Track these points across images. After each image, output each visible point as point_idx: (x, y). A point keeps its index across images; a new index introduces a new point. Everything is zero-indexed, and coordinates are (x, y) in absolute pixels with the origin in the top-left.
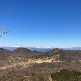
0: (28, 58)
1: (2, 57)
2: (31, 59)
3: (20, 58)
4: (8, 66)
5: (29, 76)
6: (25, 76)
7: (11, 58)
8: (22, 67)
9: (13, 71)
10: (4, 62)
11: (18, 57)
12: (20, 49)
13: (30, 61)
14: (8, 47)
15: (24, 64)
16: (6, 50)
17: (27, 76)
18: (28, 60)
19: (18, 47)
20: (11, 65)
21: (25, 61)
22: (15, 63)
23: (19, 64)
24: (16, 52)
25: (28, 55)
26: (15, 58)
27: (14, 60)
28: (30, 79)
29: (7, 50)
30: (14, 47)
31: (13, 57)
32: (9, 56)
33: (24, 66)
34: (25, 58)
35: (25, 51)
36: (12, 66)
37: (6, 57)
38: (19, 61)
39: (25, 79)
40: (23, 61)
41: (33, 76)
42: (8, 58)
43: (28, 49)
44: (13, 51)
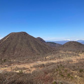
0: (80, 52)
1: (54, 51)
2: (83, 54)
3: (71, 53)
4: (59, 59)
5: (76, 72)
6: (72, 72)
7: (62, 52)
8: (73, 61)
9: (61, 65)
10: (55, 56)
11: (69, 51)
12: (70, 43)
13: (81, 56)
14: (59, 41)
15: (75, 59)
16: (57, 44)
17: (74, 72)
18: (79, 54)
19: (70, 40)
20: (61, 58)
21: (76, 55)
22: (65, 57)
23: (69, 58)
24: (67, 46)
25: (79, 49)
26: (65, 52)
27: (64, 54)
28: (77, 75)
29: (59, 44)
30: (65, 40)
31: (64, 51)
32: (60, 50)
33: (74, 61)
34: (76, 52)
35: (76, 45)
36: (62, 60)
37: (57, 51)
38: (70, 55)
39: (72, 74)
40: (74, 56)
41: (80, 72)
42: (58, 52)
43: (79, 43)
44: (63, 45)
